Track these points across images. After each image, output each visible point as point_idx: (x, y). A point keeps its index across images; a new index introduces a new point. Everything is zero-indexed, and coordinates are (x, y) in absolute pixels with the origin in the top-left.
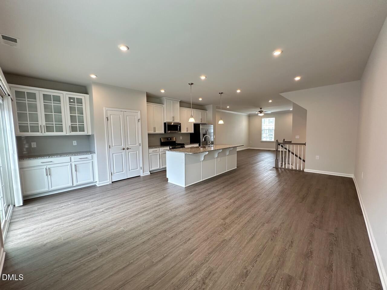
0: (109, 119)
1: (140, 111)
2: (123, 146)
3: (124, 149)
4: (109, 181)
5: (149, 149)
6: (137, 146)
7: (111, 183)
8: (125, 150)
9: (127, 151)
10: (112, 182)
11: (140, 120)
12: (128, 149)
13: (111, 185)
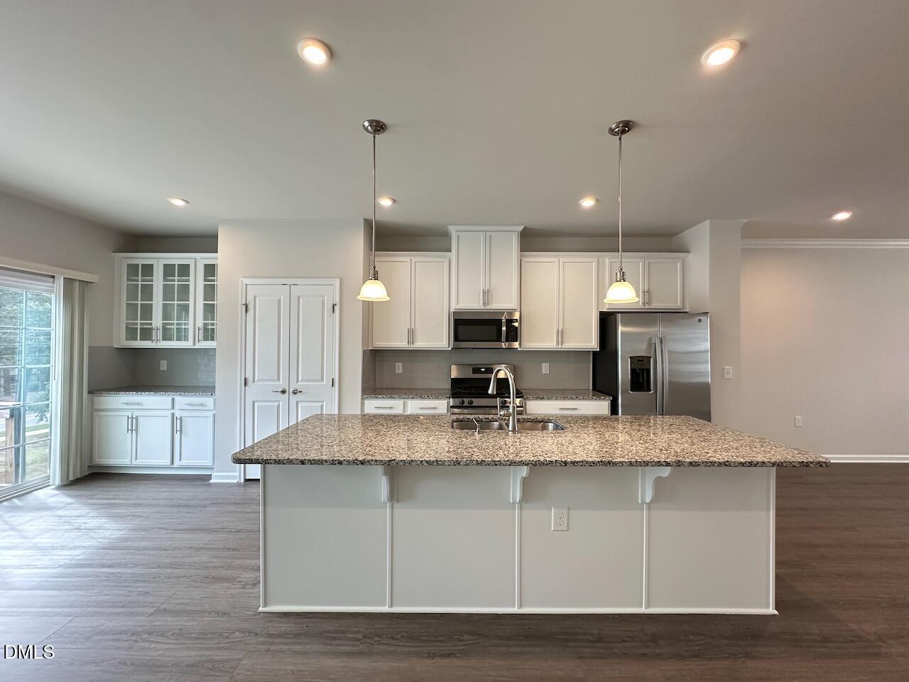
0: (251, 307)
1: (338, 280)
2: (282, 384)
3: (283, 392)
4: (237, 474)
5: (363, 399)
6: (323, 385)
7: (243, 481)
8: (287, 394)
9: (294, 398)
10: (247, 480)
11: (337, 308)
12: (295, 393)
13: (242, 489)
